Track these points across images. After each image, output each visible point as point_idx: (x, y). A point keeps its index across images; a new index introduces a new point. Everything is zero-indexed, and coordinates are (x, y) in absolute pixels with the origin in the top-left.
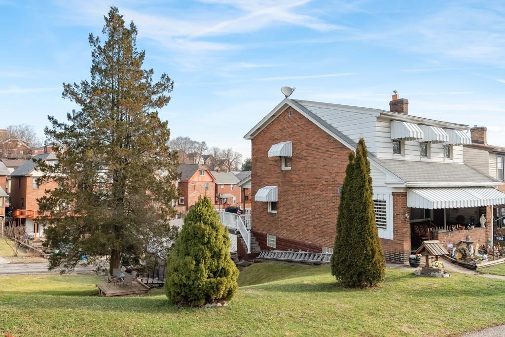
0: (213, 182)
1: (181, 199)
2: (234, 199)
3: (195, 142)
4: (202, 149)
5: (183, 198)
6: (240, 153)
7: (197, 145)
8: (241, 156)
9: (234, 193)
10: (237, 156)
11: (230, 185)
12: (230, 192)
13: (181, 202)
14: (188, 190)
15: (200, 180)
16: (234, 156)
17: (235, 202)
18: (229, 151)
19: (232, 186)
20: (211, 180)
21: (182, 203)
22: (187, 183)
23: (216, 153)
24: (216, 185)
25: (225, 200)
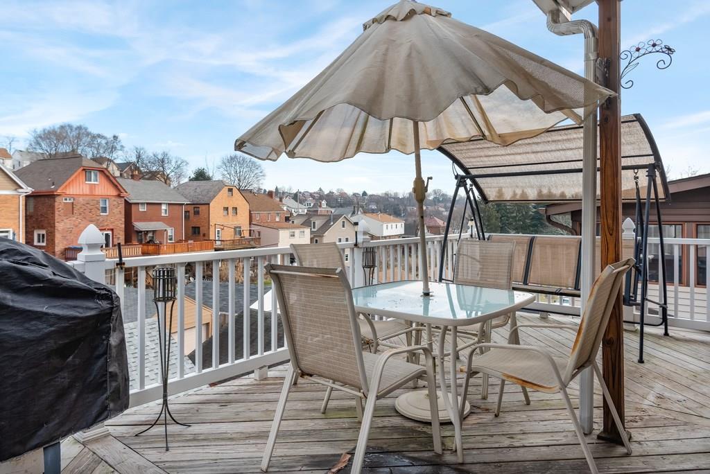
0: (119, 196)
1: (39, 235)
2: (169, 234)
3: (99, 136)
4: (113, 149)
5: (44, 232)
6: (186, 159)
7: (104, 142)
8: (187, 163)
9: (169, 221)
10: (179, 163)
11: (160, 204)
12: (160, 219)
13: (39, 241)
14: (53, 213)
15: (87, 191)
16: (173, 163)
17: (171, 239)
18: (165, 154)
19: (164, 207)
20: (115, 193)
21: (41, 244)
22: (51, 196)
23: (139, 157)
24: (128, 206)
25: (150, 235)
